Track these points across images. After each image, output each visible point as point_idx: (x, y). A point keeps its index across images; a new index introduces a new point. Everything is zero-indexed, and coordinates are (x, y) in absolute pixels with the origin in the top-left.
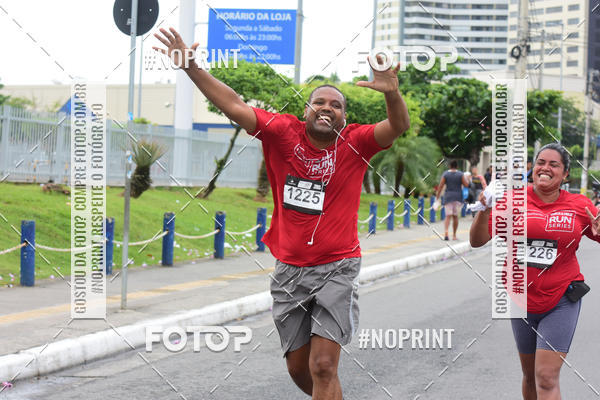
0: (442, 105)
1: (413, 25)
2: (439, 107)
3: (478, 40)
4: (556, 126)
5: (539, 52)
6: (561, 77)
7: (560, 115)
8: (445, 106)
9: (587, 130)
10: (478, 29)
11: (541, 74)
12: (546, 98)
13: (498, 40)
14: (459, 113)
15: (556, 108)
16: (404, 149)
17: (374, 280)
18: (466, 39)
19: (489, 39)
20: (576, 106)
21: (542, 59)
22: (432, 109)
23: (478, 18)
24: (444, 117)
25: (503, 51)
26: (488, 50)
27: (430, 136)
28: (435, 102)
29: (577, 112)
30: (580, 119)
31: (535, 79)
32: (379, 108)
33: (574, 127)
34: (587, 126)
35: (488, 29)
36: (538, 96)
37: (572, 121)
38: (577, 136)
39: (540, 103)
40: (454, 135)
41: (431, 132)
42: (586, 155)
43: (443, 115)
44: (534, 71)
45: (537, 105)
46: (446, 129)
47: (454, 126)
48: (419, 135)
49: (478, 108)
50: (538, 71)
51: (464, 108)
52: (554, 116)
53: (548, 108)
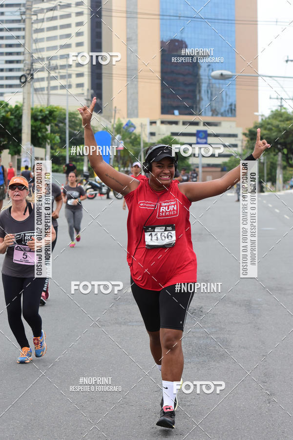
12: (47, 112)
23: (10, 54)
45: (41, 117)
53: (49, 120)
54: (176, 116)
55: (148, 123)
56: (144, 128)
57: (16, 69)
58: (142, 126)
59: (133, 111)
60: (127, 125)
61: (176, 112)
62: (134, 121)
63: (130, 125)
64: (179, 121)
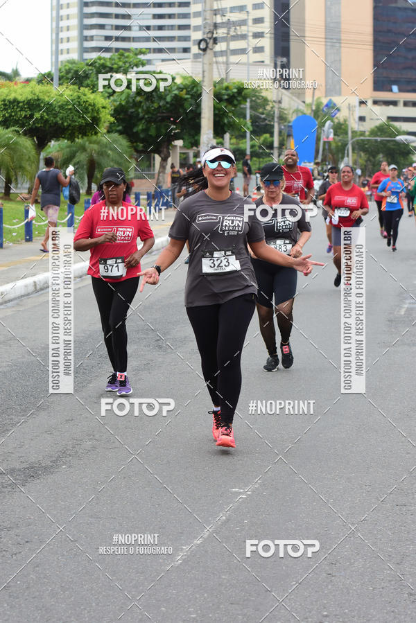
0: (131, 100)
1: (93, 15)
2: (128, 102)
3: (160, 28)
4: (245, 117)
5: (225, 39)
6: (248, 64)
7: (248, 104)
8: (134, 101)
9: (276, 119)
10: (161, 16)
11: (227, 64)
12: (235, 90)
13: (181, 27)
14: (148, 108)
15: (245, 99)
16: (95, 147)
17: (81, 277)
18: (148, 28)
19: (172, 27)
20: (264, 94)
21: (228, 45)
22: (120, 104)
23: (160, 6)
24: (132, 112)
25: (186, 39)
26: (171, 39)
27: (121, 133)
28: (123, 97)
29: (266, 101)
30: (268, 108)
31: (223, 67)
32: (70, 107)
33: (263, 116)
34: (276, 115)
35: (170, 16)
36: (227, 88)
37: (261, 110)
38: (267, 125)
39: (228, 95)
40: (143, 130)
41: (120, 128)
42: (276, 144)
43: (133, 110)
44: (220, 59)
45: (226, 97)
46: (135, 125)
47: (143, 121)
48: (109, 132)
49: (167, 103)
50: (224, 59)
51: (153, 102)
52: (242, 106)
53: (237, 100)
54: (395, 93)
55: (357, 104)
56: (353, 111)
57: (168, 26)
58: (349, 107)
59: (334, 86)
60: (327, 105)
61: (395, 88)
62: (337, 100)
63: (331, 105)
64: (399, 101)
